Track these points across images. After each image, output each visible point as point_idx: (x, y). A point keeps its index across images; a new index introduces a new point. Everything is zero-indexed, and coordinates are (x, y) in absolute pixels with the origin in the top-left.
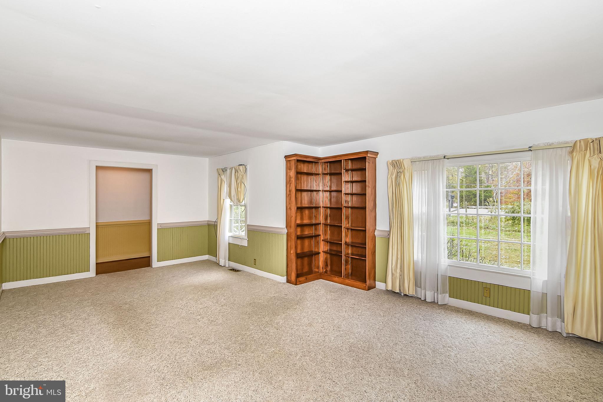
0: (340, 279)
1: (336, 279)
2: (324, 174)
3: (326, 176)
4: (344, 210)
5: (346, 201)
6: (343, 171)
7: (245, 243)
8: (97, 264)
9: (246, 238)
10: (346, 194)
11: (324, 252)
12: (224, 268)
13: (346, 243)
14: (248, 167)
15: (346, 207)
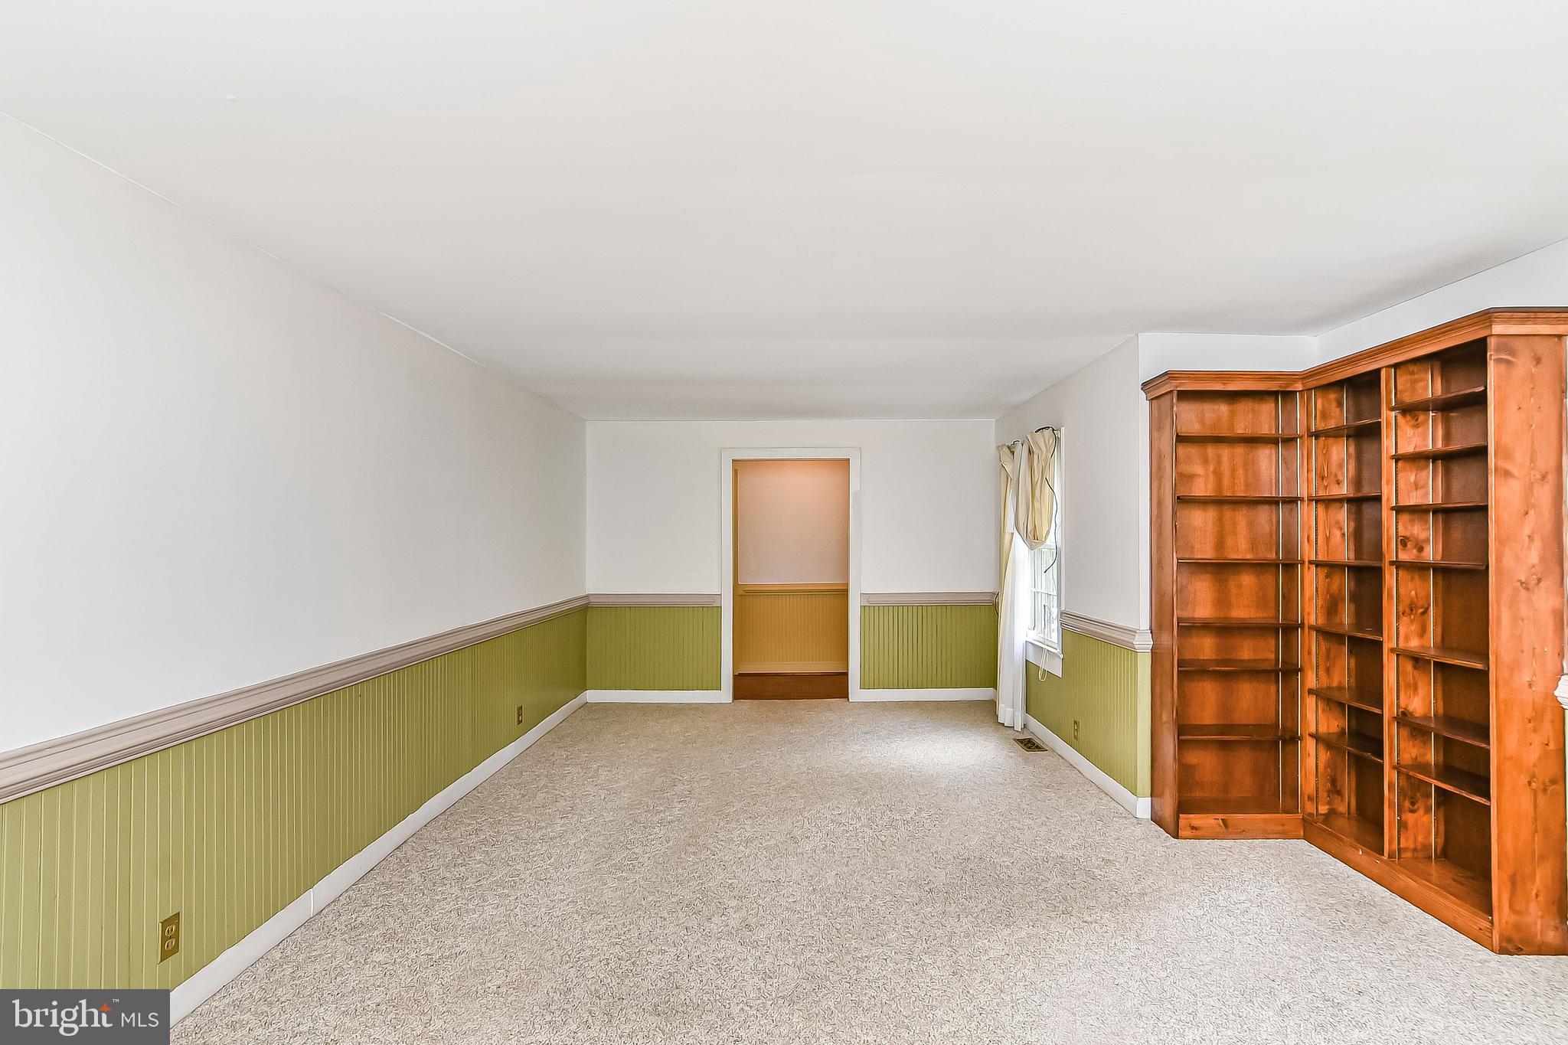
0: (1378, 864)
1: (1359, 854)
2: (1317, 435)
3: (1331, 440)
4: (1390, 577)
5: (1403, 542)
6: (1388, 416)
7: (1057, 670)
8: (735, 677)
9: (1058, 651)
10: (1399, 510)
11: (1317, 737)
12: (1010, 732)
13: (1404, 719)
14: (1063, 434)
15: (1398, 565)
